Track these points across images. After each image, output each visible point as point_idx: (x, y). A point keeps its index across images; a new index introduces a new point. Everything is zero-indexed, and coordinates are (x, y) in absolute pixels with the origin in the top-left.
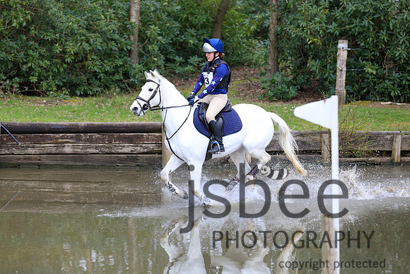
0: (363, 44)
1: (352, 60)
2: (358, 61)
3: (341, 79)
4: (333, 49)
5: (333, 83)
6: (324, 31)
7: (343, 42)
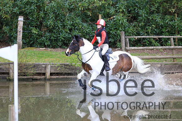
0: (31, 18)
1: (25, 27)
2: (28, 27)
3: (20, 36)
4: (16, 21)
5: (16, 38)
6: (11, 12)
7: (21, 17)
